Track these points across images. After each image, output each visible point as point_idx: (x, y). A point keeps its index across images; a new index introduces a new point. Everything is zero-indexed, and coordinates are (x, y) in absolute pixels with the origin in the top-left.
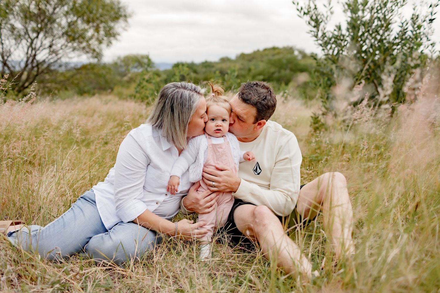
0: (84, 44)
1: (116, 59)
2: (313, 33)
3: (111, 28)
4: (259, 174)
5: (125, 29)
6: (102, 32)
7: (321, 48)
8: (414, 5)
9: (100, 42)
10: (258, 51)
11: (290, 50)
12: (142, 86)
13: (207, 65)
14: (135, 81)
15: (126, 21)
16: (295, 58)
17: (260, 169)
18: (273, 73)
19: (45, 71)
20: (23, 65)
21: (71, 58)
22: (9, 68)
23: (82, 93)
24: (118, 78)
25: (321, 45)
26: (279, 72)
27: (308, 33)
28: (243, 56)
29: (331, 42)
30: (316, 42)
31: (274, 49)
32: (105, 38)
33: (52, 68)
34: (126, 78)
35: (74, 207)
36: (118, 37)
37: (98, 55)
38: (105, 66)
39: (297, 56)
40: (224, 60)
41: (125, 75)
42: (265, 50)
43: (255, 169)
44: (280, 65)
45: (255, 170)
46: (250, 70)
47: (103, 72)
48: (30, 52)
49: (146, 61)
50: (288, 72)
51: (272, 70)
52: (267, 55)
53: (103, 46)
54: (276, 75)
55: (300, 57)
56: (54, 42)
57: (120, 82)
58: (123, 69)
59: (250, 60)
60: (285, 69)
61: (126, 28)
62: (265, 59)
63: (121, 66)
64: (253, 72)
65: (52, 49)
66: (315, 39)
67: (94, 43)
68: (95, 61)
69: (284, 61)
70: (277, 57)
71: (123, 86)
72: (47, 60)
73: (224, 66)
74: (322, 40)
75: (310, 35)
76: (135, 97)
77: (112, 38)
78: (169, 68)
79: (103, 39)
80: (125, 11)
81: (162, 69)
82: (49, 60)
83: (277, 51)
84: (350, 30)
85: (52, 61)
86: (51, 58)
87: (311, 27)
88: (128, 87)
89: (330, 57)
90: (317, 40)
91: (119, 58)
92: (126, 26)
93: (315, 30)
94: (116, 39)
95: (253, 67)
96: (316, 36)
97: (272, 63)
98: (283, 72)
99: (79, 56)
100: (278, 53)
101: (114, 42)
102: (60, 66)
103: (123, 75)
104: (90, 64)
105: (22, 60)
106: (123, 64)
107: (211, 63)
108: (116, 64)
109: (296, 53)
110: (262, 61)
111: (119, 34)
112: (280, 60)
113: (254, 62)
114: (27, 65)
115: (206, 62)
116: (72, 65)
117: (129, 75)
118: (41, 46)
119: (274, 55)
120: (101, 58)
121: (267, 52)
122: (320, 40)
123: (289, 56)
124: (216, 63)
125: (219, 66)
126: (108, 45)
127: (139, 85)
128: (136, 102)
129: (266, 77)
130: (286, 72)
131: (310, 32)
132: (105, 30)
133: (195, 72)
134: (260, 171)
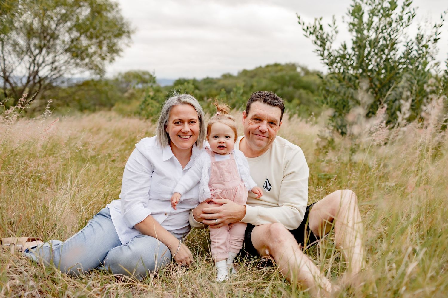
0: (87, 60)
1: (116, 74)
2: (319, 52)
3: (114, 45)
4: (269, 190)
5: (128, 46)
6: (105, 48)
7: (327, 67)
8: (418, 25)
9: (103, 59)
10: (260, 67)
11: (293, 67)
13: (208, 81)
15: (129, 37)
16: (298, 75)
17: (270, 185)
18: (276, 90)
19: (48, 87)
20: (25, 81)
21: (73, 74)
22: (10, 84)
23: (82, 109)
24: (119, 94)
25: (327, 64)
26: (282, 89)
27: (315, 52)
28: (245, 73)
29: (337, 61)
30: (322, 61)
31: (276, 65)
32: (108, 55)
33: (54, 84)
34: (126, 95)
35: (91, 222)
36: (121, 53)
37: (101, 71)
38: (107, 82)
39: (299, 73)
40: (227, 76)
41: (126, 91)
42: (267, 66)
43: (265, 185)
44: (283, 82)
45: (265, 187)
46: (252, 87)
47: (106, 88)
48: (32, 68)
49: (147, 77)
50: (291, 89)
51: (275, 86)
52: (269, 72)
53: (106, 62)
54: (279, 92)
55: (302, 74)
56: (57, 58)
57: (121, 98)
58: (124, 85)
59: (252, 77)
60: (288, 86)
61: (129, 44)
62: (268, 75)
63: (122, 82)
64: (256, 87)
65: (54, 66)
66: (322, 58)
67: (97, 59)
68: (97, 77)
69: (287, 78)
70: (279, 74)
71: (123, 102)
72: (49, 76)
73: (227, 82)
74: (328, 59)
75: (316, 54)
76: (139, 114)
77: (115, 55)
78: (171, 84)
79: (106, 55)
80: (128, 27)
81: (162, 85)
82: (51, 76)
83: (279, 68)
84: (356, 50)
85: (54, 77)
86: (54, 74)
87: (317, 46)
88: (129, 103)
89: (336, 75)
90: (323, 59)
91: (120, 74)
92: (129, 42)
93: (321, 49)
94: (119, 55)
95: (255, 84)
96: (322, 55)
97: (274, 80)
98: (286, 89)
99: (82, 72)
100: (281, 70)
101: (117, 58)
102: (63, 82)
103: (124, 91)
104: (93, 80)
105: (24, 76)
106: (124, 80)
107: (212, 79)
108: (117, 80)
109: (299, 70)
110: (264, 78)
111: (122, 51)
112: (282, 77)
113: (256, 79)
114: (28, 81)
115: (208, 78)
116: (75, 81)
117: (131, 91)
118: (43, 62)
119: (277, 72)
120: (104, 75)
121: (269, 69)
122: (326, 59)
123: (292, 73)
124: (218, 80)
125: (222, 83)
126: (111, 61)
127: (144, 103)
128: (140, 119)
130: (289, 89)
131: (316, 51)
132: (108, 46)
133: (197, 88)
134: (270, 187)
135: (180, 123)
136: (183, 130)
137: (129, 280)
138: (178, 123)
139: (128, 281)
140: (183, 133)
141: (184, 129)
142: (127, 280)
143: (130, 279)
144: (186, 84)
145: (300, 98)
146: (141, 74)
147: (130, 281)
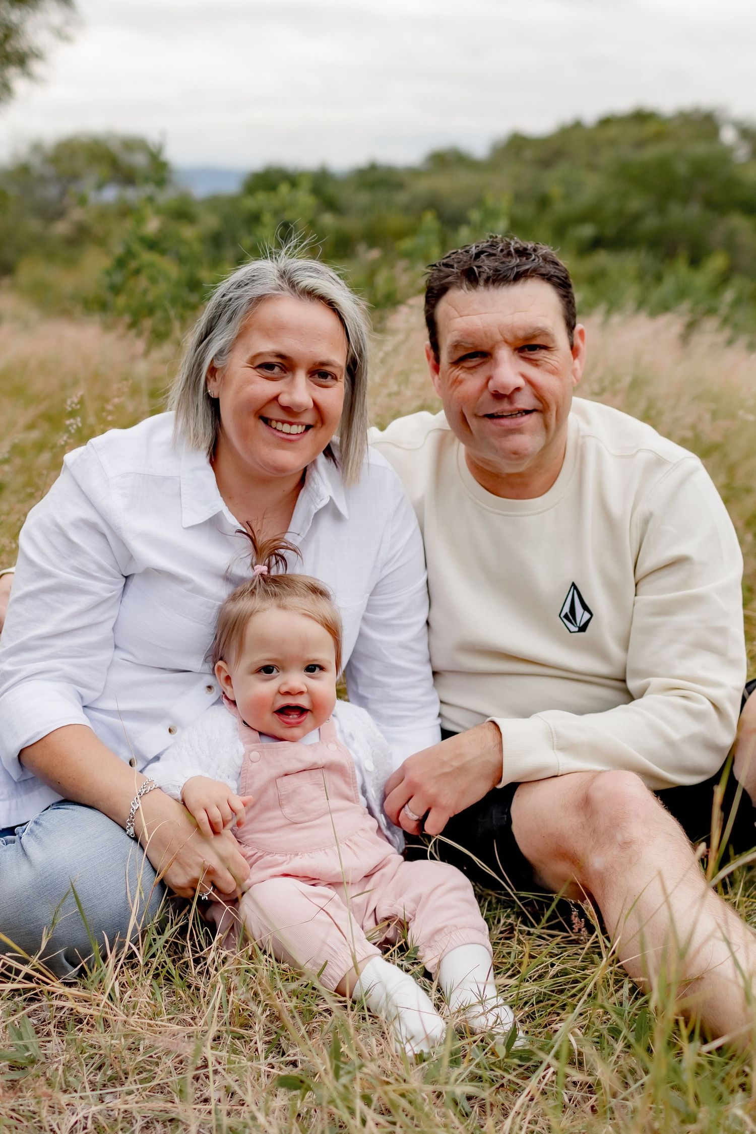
1: (23, 150)
3: (11, 32)
4: (583, 629)
5: (61, 35)
10: (577, 125)
11: (705, 123)
12: (133, 264)
13: (377, 178)
14: (102, 242)
16: (726, 155)
17: (585, 607)
18: (637, 218)
24: (34, 225)
26: (661, 209)
28: (518, 146)
31: (641, 117)
34: (61, 228)
36: (36, 67)
39: (730, 150)
40: (446, 161)
41: (60, 214)
42: (606, 122)
43: (567, 609)
44: (665, 184)
45: (566, 616)
46: (544, 202)
49: (140, 160)
50: (694, 211)
51: (635, 204)
52: (612, 143)
54: (651, 223)
55: (742, 153)
57: (39, 240)
58: (52, 192)
59: (547, 163)
60: (685, 200)
62: (606, 157)
63: (43, 180)
64: (560, 208)
69: (682, 169)
70: (652, 152)
71: (50, 256)
76: (104, 306)
78: (232, 187)
81: (200, 191)
83: (651, 128)
88: (71, 263)
91: (37, 148)
92: (67, 22)
94: (29, 75)
95: (555, 190)
98: (677, 213)
100: (659, 137)
101: (20, 84)
103: (53, 213)
106: (49, 171)
109: (728, 135)
110: (592, 167)
111: (38, 55)
112: (663, 166)
113: (562, 170)
115: (373, 168)
117: (77, 214)
119: (640, 144)
121: (612, 132)
123: (700, 149)
124: (414, 173)
125: (423, 186)
127: (121, 263)
128: (108, 327)
129: (610, 231)
130: (688, 214)
133: (330, 205)
134: (587, 616)
135: (277, 370)
136: (284, 400)
137: (22, 975)
138: (269, 366)
139: (20, 978)
140: (287, 409)
141: (290, 393)
142: (18, 972)
143: (26, 969)
144: (284, 189)
145: (731, 246)
146: (115, 147)
147: (28, 977)
